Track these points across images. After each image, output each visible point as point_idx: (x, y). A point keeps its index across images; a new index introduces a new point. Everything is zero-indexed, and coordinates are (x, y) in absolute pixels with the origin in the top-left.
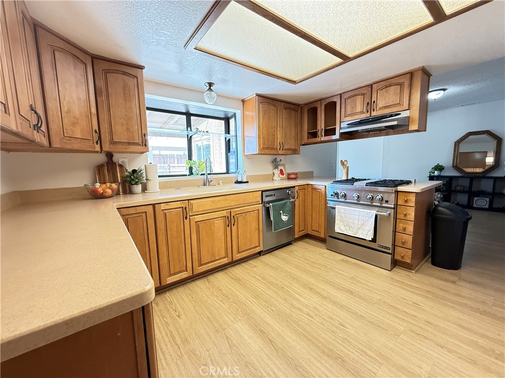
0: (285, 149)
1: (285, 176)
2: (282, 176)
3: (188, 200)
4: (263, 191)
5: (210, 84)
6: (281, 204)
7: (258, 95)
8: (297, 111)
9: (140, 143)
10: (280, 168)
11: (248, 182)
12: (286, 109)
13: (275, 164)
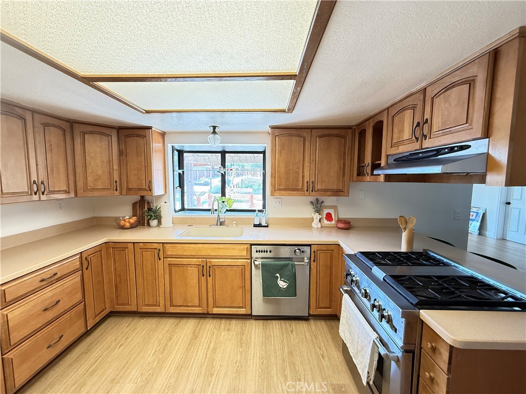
0: (318, 190)
1: (333, 222)
2: (329, 222)
3: (163, 243)
4: (252, 245)
5: (214, 127)
6: (278, 265)
7: (273, 128)
8: (344, 137)
9: (147, 189)
10: (326, 211)
11: (267, 226)
12: (320, 137)
13: (318, 206)
